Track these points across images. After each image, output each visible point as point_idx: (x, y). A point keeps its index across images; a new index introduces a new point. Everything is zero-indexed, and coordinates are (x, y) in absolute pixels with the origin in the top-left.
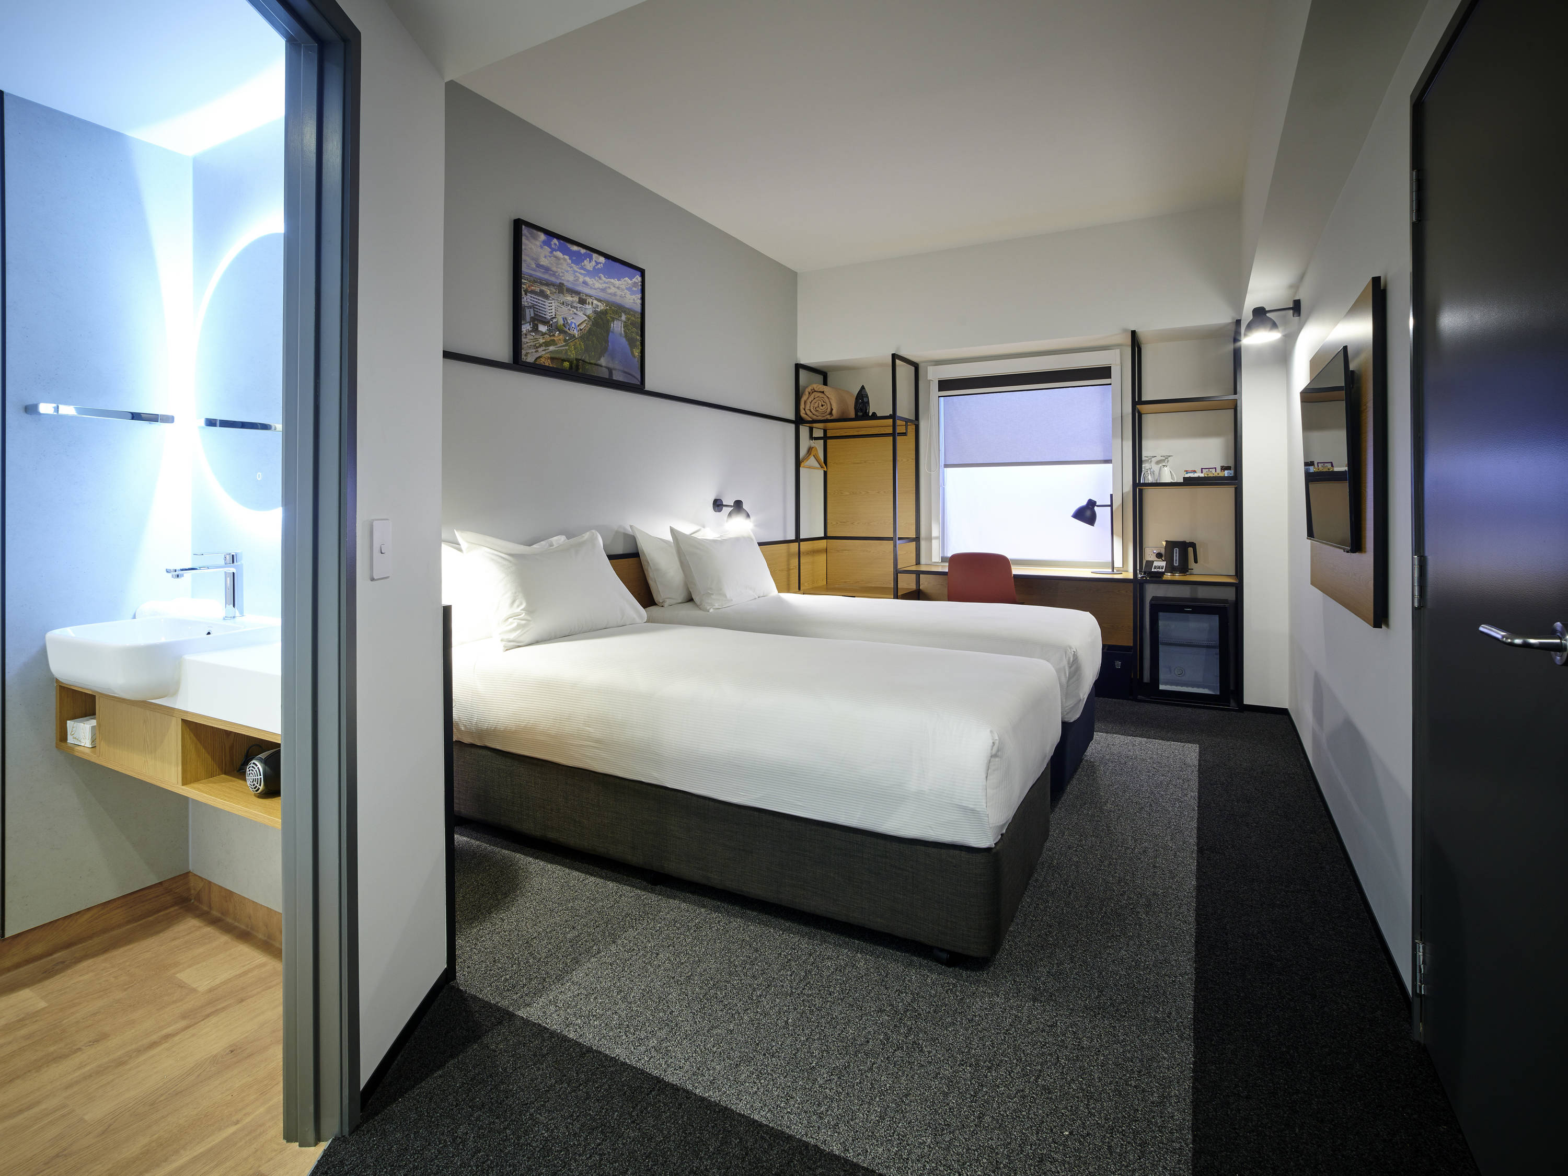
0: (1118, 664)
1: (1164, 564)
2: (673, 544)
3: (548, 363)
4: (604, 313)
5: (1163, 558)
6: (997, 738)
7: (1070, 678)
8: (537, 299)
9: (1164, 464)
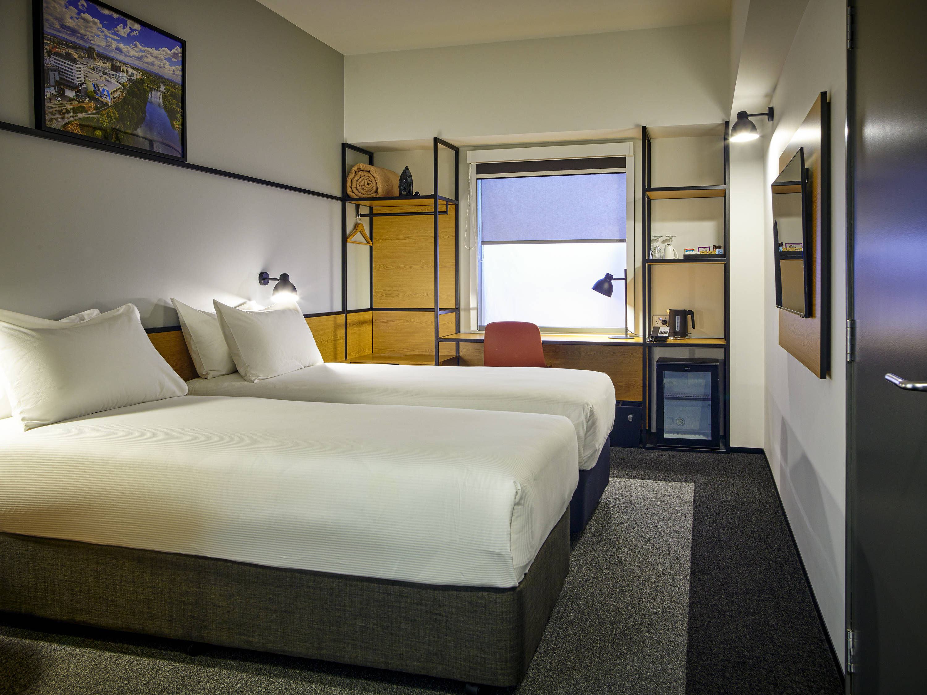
0: (630, 417)
1: (667, 329)
2: (216, 317)
3: (77, 130)
4: (141, 82)
5: (668, 325)
6: (520, 488)
7: (587, 431)
8: (62, 62)
9: (669, 243)
